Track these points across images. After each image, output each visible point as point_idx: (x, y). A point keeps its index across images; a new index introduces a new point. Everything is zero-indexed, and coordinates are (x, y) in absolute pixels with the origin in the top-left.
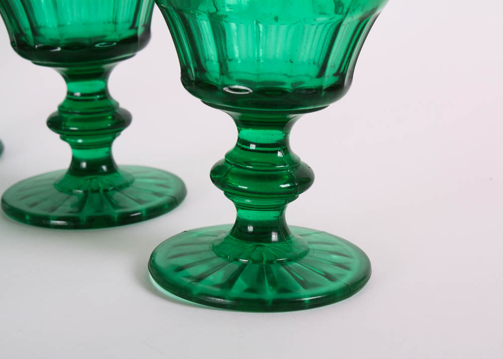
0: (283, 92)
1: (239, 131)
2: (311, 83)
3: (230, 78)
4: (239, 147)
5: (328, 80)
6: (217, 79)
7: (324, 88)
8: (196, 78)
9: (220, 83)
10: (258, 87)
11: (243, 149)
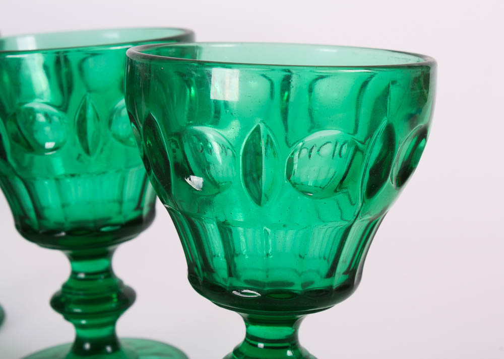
0: (293, 294)
1: (247, 327)
2: (320, 283)
3: (238, 278)
4: (248, 342)
5: (339, 279)
6: (225, 280)
7: (334, 288)
8: (204, 278)
9: (228, 285)
10: (267, 289)
11: (251, 344)
